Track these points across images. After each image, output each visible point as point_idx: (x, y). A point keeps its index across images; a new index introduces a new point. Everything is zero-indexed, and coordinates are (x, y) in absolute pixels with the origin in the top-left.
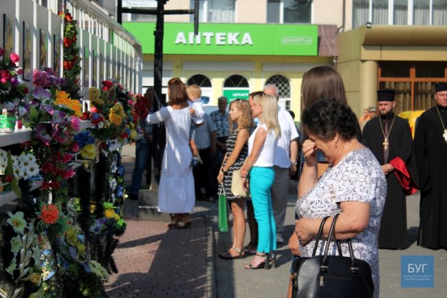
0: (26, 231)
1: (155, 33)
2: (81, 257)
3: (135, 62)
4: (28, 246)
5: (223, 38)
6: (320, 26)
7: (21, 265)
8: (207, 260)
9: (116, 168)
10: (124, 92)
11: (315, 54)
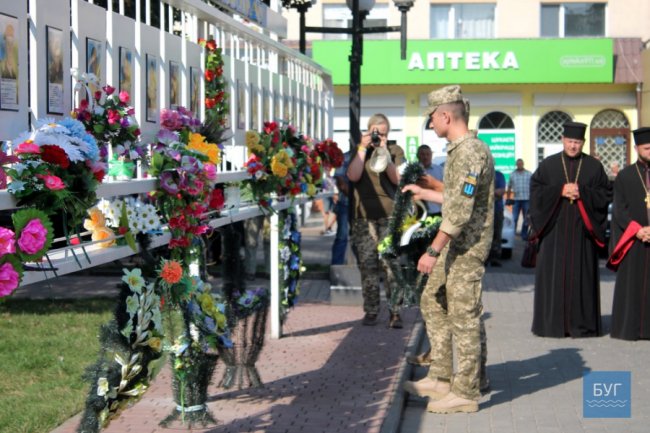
0: (144, 290)
1: (350, 58)
2: (220, 329)
3: (323, 96)
4: (146, 308)
5: (476, 60)
6: (616, 40)
7: (139, 328)
8: (406, 349)
9: (289, 234)
10: (297, 135)
11: (609, 79)
